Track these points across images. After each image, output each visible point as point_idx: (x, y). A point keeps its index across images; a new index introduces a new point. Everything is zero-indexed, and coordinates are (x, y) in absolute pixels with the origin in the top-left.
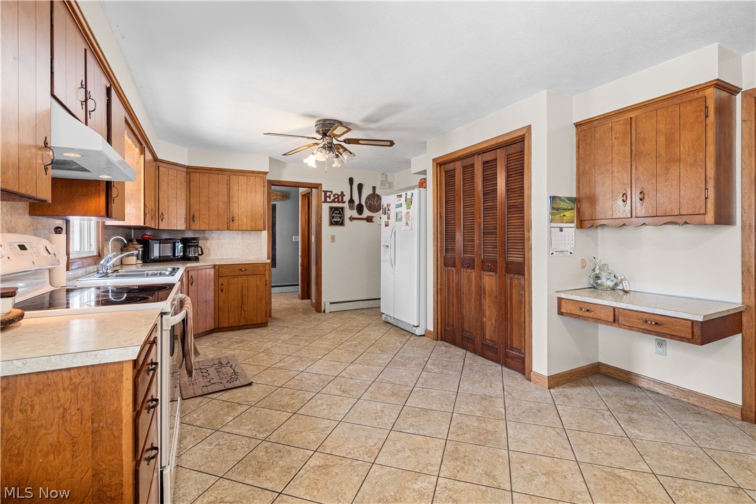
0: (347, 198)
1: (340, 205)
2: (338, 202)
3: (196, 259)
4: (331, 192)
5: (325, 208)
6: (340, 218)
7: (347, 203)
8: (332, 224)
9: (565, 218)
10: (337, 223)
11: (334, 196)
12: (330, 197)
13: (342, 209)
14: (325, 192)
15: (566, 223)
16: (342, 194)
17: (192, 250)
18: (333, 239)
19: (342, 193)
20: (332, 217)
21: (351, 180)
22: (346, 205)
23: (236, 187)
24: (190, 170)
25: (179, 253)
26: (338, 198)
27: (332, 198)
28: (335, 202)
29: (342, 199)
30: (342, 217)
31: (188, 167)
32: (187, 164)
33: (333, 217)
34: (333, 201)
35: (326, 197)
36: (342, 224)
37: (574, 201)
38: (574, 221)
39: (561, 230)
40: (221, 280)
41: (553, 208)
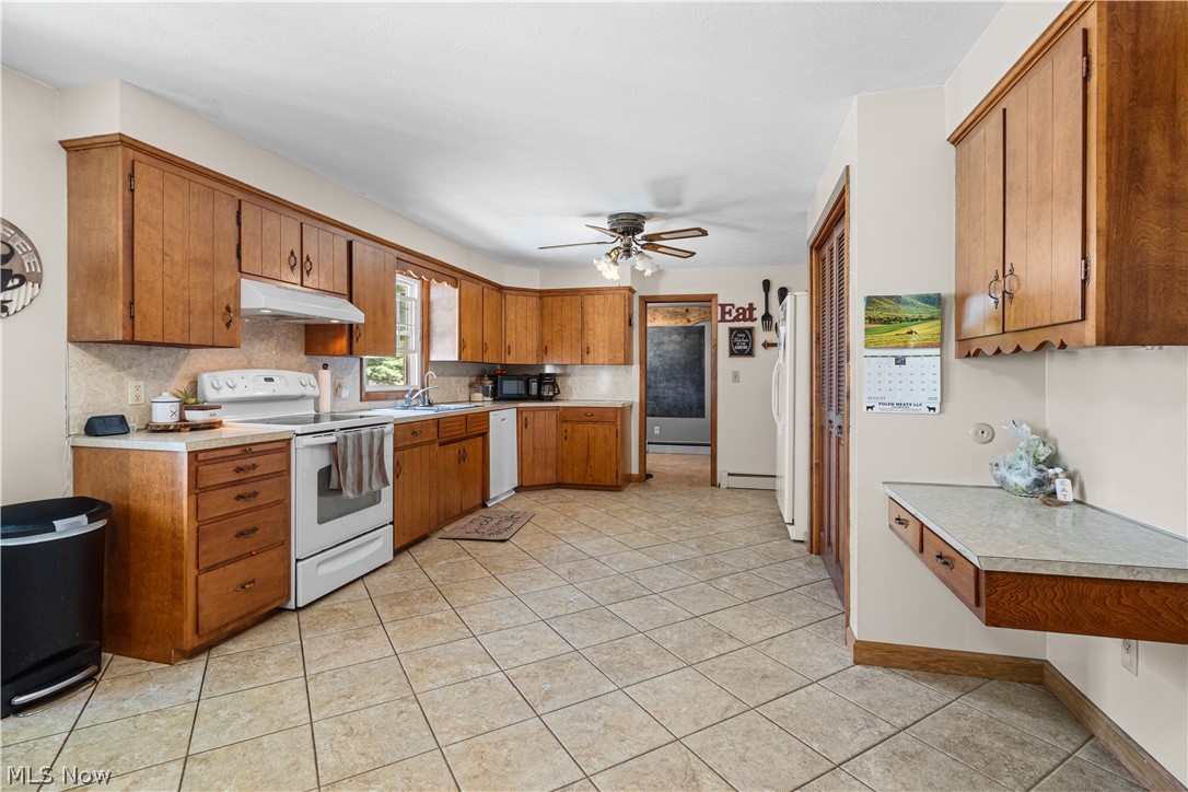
0: (759, 313)
1: (748, 324)
2: (745, 320)
3: (550, 399)
4: (733, 305)
5: (723, 330)
6: (747, 344)
7: (759, 320)
8: (732, 354)
9: (913, 337)
10: (741, 353)
11: (737, 310)
12: (730, 313)
13: (751, 330)
14: (723, 306)
15: (916, 347)
16: (751, 308)
17: (547, 387)
18: (736, 376)
19: (751, 305)
20: (732, 344)
21: (767, 285)
22: (758, 325)
23: (591, 310)
24: (543, 294)
25: (534, 391)
26: (744, 314)
27: (734, 314)
28: (740, 320)
29: (751, 315)
30: (751, 343)
31: (540, 291)
32: (537, 286)
33: (735, 344)
34: (736, 319)
35: (723, 313)
36: (750, 353)
37: (935, 301)
38: (940, 345)
39: (900, 361)
40: (565, 426)
41: (870, 320)
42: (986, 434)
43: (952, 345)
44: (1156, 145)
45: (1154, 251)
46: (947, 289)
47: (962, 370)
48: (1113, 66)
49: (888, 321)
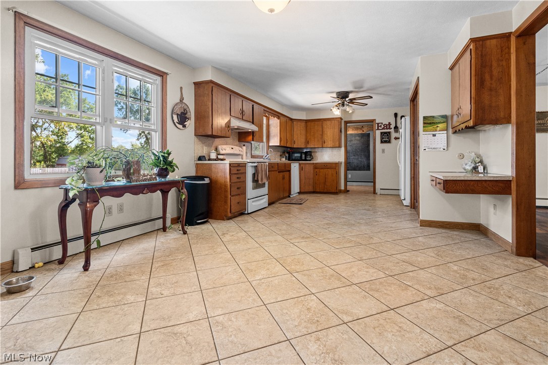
0: (393, 126)
1: (388, 130)
2: (387, 129)
3: (310, 160)
4: (382, 123)
5: (378, 133)
6: (388, 138)
7: (393, 129)
8: (382, 142)
9: (438, 128)
10: (386, 142)
11: (384, 125)
12: (381, 126)
13: (389, 133)
14: (378, 124)
15: (439, 131)
16: (390, 124)
17: (308, 156)
18: (383, 151)
19: (389, 123)
20: (382, 138)
21: (396, 115)
22: (392, 130)
23: (326, 127)
24: (307, 121)
25: (303, 158)
26: (387, 126)
27: (383, 126)
28: (385, 129)
29: (389, 127)
30: (389, 138)
31: (306, 120)
32: (305, 118)
33: (383, 138)
34: (383, 129)
35: (378, 126)
36: (389, 142)
37: (445, 117)
38: (447, 130)
39: (434, 135)
40: (316, 170)
41: (424, 123)
42: (462, 156)
43: (450, 131)
44: (487, 77)
45: (487, 102)
46: (449, 113)
47: (454, 138)
48: (476, 58)
49: (430, 124)
